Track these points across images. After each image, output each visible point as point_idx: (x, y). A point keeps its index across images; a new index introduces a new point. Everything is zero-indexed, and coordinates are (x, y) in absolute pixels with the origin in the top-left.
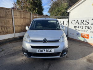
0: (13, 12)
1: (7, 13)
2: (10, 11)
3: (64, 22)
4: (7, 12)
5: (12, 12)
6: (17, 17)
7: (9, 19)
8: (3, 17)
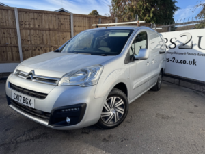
0: (74, 18)
1: (62, 22)
2: (68, 17)
3: (200, 38)
4: (62, 20)
5: (70, 20)
6: (81, 29)
7: (64, 34)
8: (54, 30)
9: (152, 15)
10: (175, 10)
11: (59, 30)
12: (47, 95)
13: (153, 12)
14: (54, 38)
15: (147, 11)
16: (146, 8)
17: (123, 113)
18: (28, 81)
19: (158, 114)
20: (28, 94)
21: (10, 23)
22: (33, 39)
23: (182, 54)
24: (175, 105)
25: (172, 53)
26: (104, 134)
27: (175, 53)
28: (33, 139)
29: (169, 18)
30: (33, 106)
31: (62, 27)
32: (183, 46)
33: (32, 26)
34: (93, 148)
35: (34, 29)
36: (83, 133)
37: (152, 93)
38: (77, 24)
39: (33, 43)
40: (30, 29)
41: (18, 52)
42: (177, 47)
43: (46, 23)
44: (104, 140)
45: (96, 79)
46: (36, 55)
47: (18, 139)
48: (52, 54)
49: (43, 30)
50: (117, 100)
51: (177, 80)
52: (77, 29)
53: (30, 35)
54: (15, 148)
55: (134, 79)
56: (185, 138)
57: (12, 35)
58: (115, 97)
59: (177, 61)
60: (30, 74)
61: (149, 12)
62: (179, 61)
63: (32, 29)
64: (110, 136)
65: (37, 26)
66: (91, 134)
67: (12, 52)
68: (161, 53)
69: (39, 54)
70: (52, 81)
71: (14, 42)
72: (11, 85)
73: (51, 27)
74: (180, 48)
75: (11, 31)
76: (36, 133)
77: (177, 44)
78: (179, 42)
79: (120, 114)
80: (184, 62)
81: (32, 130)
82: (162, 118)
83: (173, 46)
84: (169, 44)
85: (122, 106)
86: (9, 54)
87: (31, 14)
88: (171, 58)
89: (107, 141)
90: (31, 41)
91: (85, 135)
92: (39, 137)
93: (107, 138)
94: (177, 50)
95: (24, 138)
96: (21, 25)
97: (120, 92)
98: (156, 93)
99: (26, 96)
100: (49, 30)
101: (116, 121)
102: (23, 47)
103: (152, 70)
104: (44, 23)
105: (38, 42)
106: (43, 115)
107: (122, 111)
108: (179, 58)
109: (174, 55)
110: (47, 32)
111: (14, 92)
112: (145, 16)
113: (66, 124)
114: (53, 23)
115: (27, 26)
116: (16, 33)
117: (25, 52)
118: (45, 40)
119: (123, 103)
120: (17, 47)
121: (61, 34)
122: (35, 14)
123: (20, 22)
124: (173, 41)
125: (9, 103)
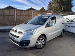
1: (29, 13)
6: (35, 15)
7: (30, 17)
8: (26, 16)
9: (62, 9)
10: (72, 6)
11: (28, 16)
12: (19, 37)
13: (63, 8)
14: (27, 18)
15: (61, 7)
16: (61, 6)
17: (44, 44)
18: (15, 33)
19: (58, 46)
20: (14, 36)
21: (13, 14)
22: (20, 19)
23: (72, 24)
24: (66, 43)
25: (68, 23)
26: (37, 50)
27: (69, 23)
28: (15, 50)
29: (70, 10)
30: (15, 40)
31: (29, 15)
32: (72, 21)
33: (20, 15)
34: (32, 54)
35: (21, 16)
36: (30, 49)
37: (59, 38)
38: (34, 14)
39: (20, 20)
40: (19, 16)
41: (15, 23)
42: (70, 21)
43: (24, 14)
44: (37, 52)
45: (34, 32)
46: (21, 24)
47: (11, 50)
48: (24, 24)
49: (23, 16)
50: (42, 40)
51: (70, 34)
52: (34, 15)
53: (19, 17)
54: (10, 52)
55: (49, 33)
56: (66, 55)
57: (14, 17)
58: (41, 39)
59: (70, 26)
60: (16, 30)
61: (62, 8)
62: (71, 26)
63: (20, 16)
64: (39, 51)
65: (21, 15)
66: (33, 50)
67: (14, 23)
68: (62, 23)
69: (22, 23)
70: (21, 33)
71: (14, 20)
72: (11, 34)
73: (26, 15)
74: (71, 21)
75: (14, 16)
76: (16, 48)
77: (70, 20)
78: (71, 19)
79: (43, 44)
80: (73, 27)
81: (16, 47)
82: (60, 47)
83: (68, 21)
84: (67, 20)
85: (44, 42)
86: (13, 23)
87: (20, 11)
88: (68, 25)
89: (38, 53)
90: (19, 19)
91: (31, 50)
92: (17, 49)
93: (38, 52)
94: (70, 22)
95: (13, 49)
96: (16, 14)
97: (43, 37)
98: (61, 38)
99: (14, 37)
100: (25, 16)
101: (41, 47)
102: (17, 21)
103: (58, 30)
104: (23, 14)
105: (22, 20)
106: (18, 43)
107: (44, 43)
108: (71, 25)
109: (69, 24)
110: (24, 16)
111: (11, 35)
112: (60, 9)
113: (24, 46)
114: (26, 13)
115: (18, 15)
116: (15, 17)
117: (17, 23)
118: (24, 19)
119: (44, 41)
120: (15, 21)
121: (29, 17)
122: (21, 11)
123: (16, 13)
124: (69, 19)
125: (10, 39)
